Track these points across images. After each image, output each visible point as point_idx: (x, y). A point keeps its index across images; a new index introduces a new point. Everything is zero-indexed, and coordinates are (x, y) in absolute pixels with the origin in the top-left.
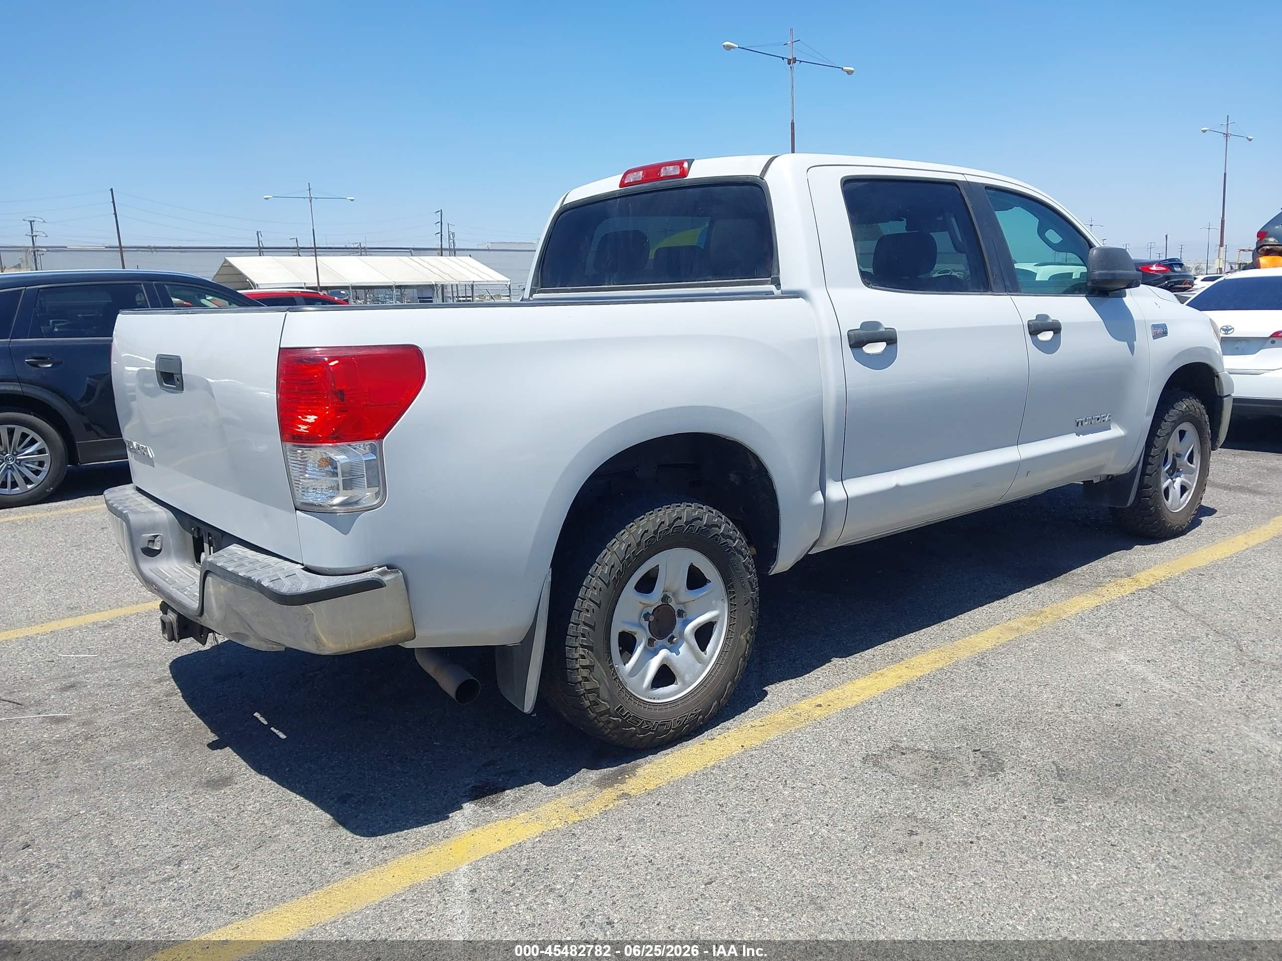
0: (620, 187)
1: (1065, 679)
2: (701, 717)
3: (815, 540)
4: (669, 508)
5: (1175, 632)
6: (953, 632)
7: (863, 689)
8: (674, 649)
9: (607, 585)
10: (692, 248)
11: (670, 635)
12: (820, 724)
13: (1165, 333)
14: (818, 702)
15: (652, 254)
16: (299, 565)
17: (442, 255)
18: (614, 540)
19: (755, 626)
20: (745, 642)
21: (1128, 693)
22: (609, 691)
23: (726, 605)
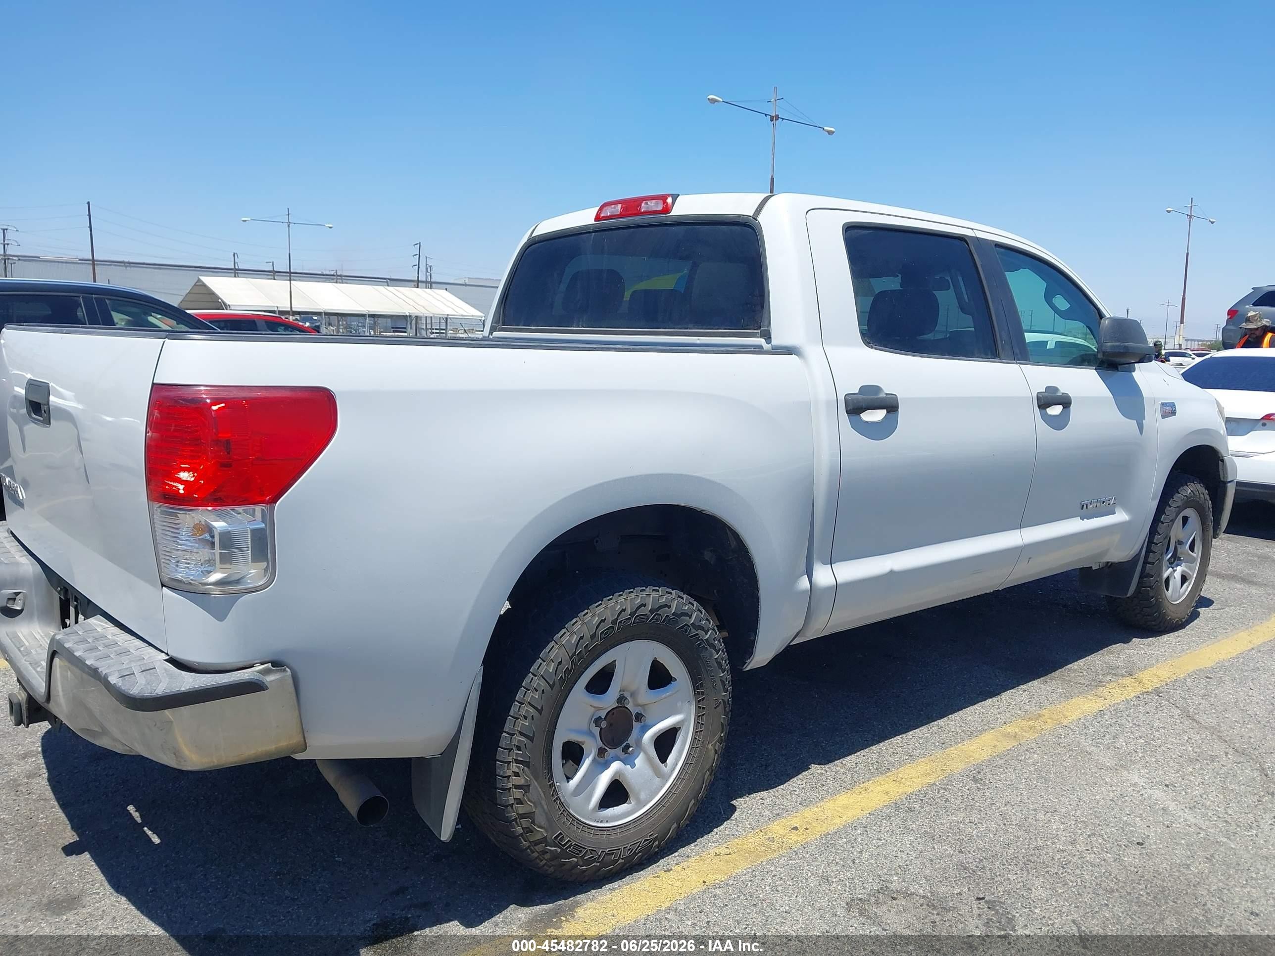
0: (595, 221)
1: (1075, 804)
2: (657, 843)
3: (798, 631)
4: (632, 592)
5: (1191, 749)
6: (944, 737)
7: (845, 807)
8: (628, 760)
9: (552, 687)
10: (672, 292)
11: (625, 743)
12: (796, 854)
13: (1173, 413)
14: (795, 822)
15: (627, 295)
16: (163, 654)
17: (418, 287)
18: (564, 631)
19: (726, 733)
20: (713, 752)
21: (1149, 827)
22: (546, 814)
23: (693, 708)
